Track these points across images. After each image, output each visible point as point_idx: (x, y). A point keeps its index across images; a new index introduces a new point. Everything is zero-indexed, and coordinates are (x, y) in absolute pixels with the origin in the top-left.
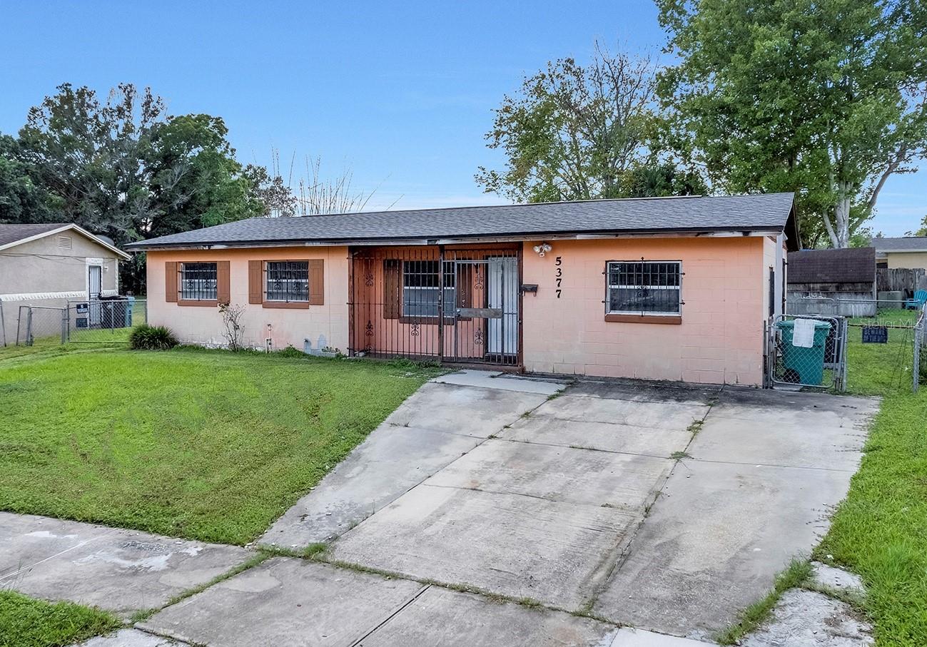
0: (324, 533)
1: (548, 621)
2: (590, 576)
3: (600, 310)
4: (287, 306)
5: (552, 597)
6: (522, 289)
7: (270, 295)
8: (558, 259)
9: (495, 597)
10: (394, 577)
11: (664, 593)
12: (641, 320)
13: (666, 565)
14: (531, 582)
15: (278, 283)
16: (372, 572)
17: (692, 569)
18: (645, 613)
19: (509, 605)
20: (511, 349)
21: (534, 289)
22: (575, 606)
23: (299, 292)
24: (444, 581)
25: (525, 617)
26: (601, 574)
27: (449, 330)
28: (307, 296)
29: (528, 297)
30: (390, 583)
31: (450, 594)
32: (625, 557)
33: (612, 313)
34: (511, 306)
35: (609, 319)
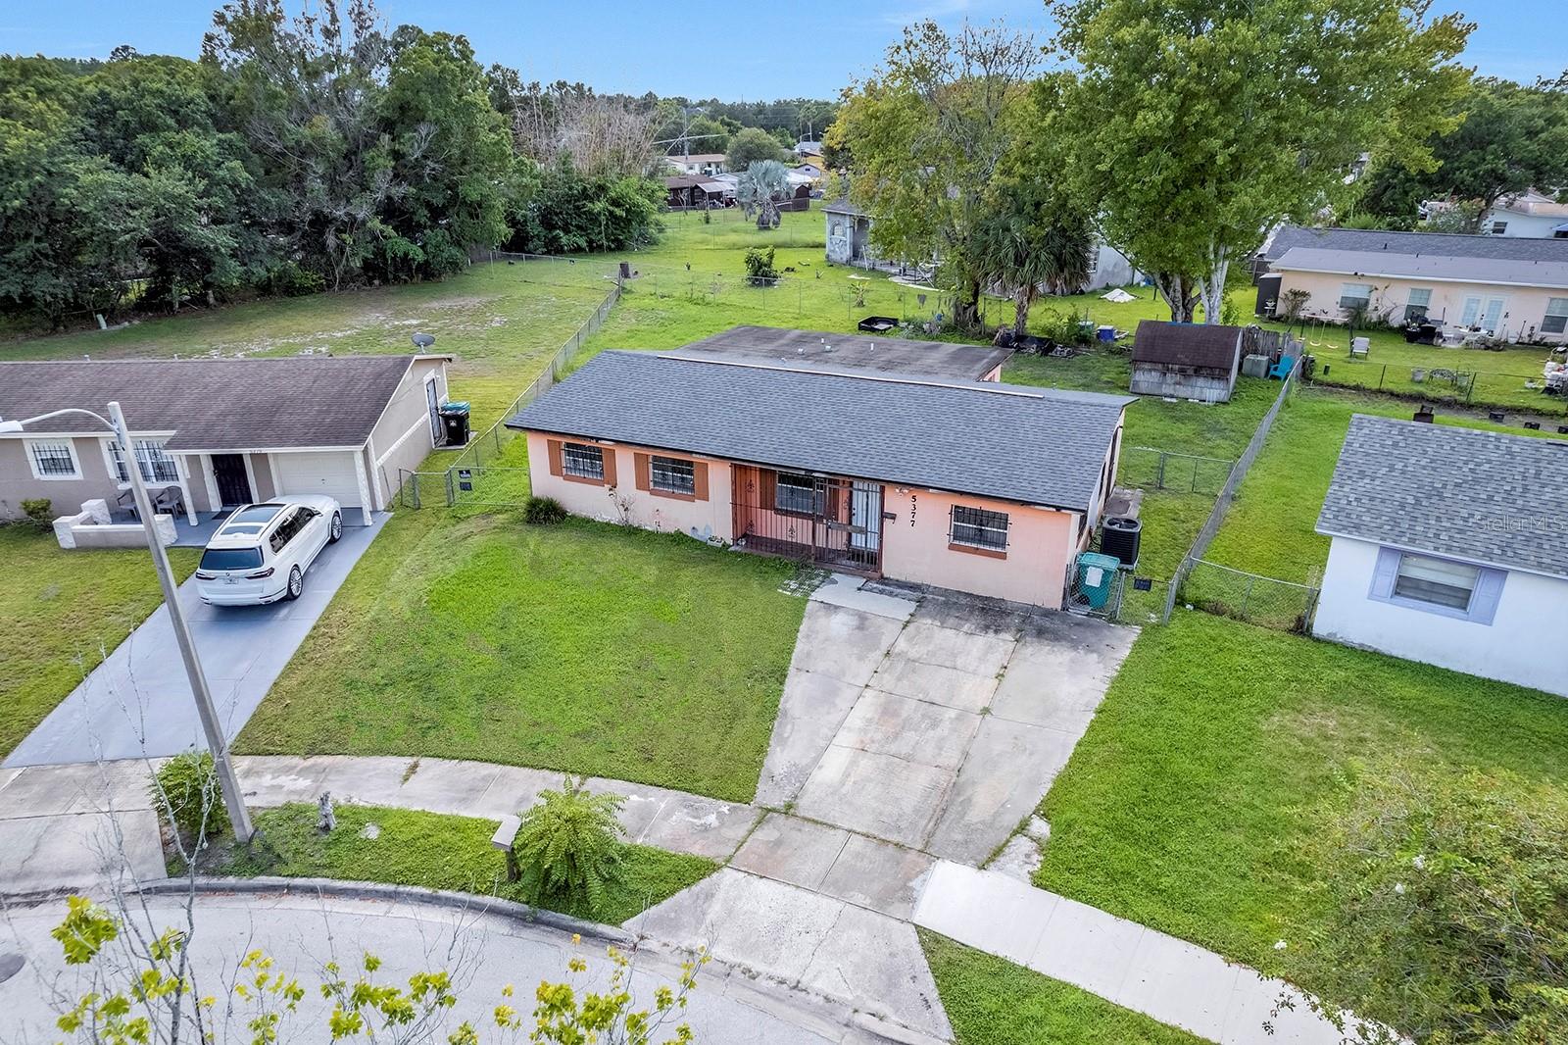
0: (789, 791)
1: (908, 856)
2: (927, 825)
3: (946, 541)
4: (673, 496)
5: (908, 841)
6: (883, 516)
7: (655, 483)
8: (914, 497)
9: (884, 841)
10: (833, 827)
11: (959, 837)
12: (976, 551)
13: (962, 818)
14: (899, 830)
15: (664, 475)
16: (822, 823)
17: (975, 820)
18: (950, 850)
19: (890, 845)
20: (873, 545)
21: (893, 517)
22: (919, 847)
23: (684, 484)
24: (858, 830)
25: (897, 853)
26: (932, 824)
27: (821, 528)
28: (692, 489)
29: (887, 522)
30: (832, 832)
31: (862, 838)
32: (944, 811)
33: (957, 542)
34: (874, 526)
35: (952, 547)
